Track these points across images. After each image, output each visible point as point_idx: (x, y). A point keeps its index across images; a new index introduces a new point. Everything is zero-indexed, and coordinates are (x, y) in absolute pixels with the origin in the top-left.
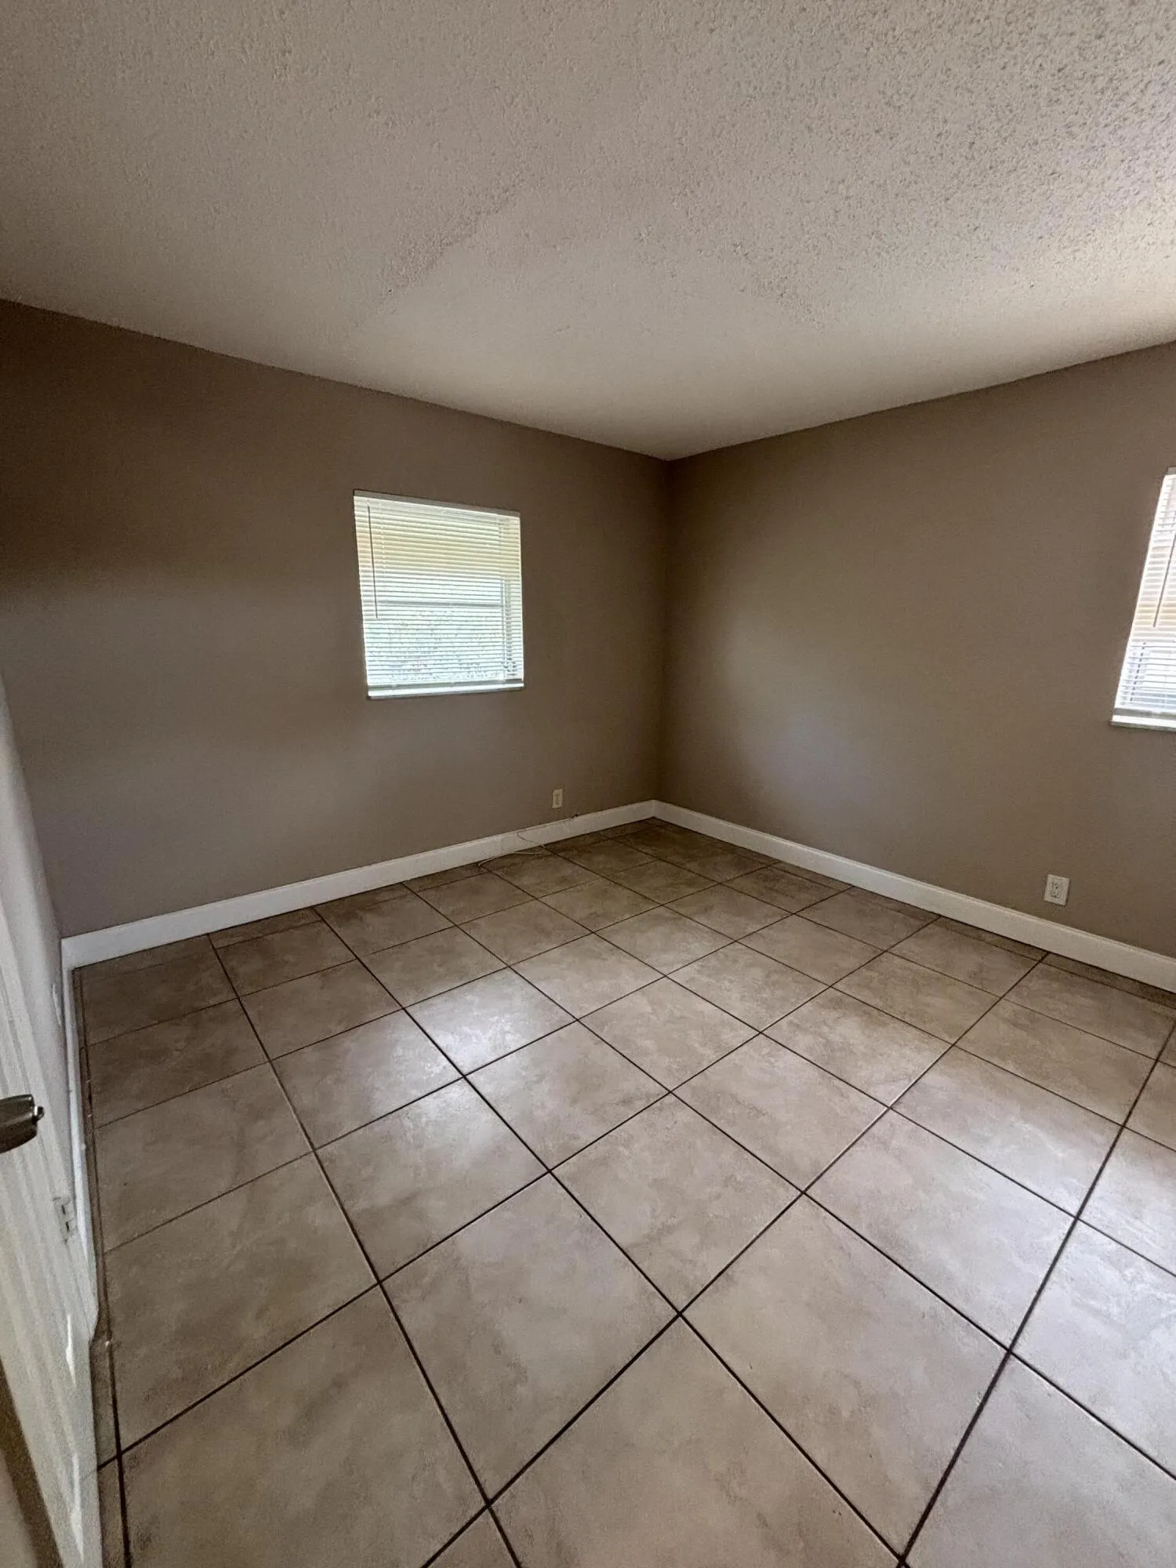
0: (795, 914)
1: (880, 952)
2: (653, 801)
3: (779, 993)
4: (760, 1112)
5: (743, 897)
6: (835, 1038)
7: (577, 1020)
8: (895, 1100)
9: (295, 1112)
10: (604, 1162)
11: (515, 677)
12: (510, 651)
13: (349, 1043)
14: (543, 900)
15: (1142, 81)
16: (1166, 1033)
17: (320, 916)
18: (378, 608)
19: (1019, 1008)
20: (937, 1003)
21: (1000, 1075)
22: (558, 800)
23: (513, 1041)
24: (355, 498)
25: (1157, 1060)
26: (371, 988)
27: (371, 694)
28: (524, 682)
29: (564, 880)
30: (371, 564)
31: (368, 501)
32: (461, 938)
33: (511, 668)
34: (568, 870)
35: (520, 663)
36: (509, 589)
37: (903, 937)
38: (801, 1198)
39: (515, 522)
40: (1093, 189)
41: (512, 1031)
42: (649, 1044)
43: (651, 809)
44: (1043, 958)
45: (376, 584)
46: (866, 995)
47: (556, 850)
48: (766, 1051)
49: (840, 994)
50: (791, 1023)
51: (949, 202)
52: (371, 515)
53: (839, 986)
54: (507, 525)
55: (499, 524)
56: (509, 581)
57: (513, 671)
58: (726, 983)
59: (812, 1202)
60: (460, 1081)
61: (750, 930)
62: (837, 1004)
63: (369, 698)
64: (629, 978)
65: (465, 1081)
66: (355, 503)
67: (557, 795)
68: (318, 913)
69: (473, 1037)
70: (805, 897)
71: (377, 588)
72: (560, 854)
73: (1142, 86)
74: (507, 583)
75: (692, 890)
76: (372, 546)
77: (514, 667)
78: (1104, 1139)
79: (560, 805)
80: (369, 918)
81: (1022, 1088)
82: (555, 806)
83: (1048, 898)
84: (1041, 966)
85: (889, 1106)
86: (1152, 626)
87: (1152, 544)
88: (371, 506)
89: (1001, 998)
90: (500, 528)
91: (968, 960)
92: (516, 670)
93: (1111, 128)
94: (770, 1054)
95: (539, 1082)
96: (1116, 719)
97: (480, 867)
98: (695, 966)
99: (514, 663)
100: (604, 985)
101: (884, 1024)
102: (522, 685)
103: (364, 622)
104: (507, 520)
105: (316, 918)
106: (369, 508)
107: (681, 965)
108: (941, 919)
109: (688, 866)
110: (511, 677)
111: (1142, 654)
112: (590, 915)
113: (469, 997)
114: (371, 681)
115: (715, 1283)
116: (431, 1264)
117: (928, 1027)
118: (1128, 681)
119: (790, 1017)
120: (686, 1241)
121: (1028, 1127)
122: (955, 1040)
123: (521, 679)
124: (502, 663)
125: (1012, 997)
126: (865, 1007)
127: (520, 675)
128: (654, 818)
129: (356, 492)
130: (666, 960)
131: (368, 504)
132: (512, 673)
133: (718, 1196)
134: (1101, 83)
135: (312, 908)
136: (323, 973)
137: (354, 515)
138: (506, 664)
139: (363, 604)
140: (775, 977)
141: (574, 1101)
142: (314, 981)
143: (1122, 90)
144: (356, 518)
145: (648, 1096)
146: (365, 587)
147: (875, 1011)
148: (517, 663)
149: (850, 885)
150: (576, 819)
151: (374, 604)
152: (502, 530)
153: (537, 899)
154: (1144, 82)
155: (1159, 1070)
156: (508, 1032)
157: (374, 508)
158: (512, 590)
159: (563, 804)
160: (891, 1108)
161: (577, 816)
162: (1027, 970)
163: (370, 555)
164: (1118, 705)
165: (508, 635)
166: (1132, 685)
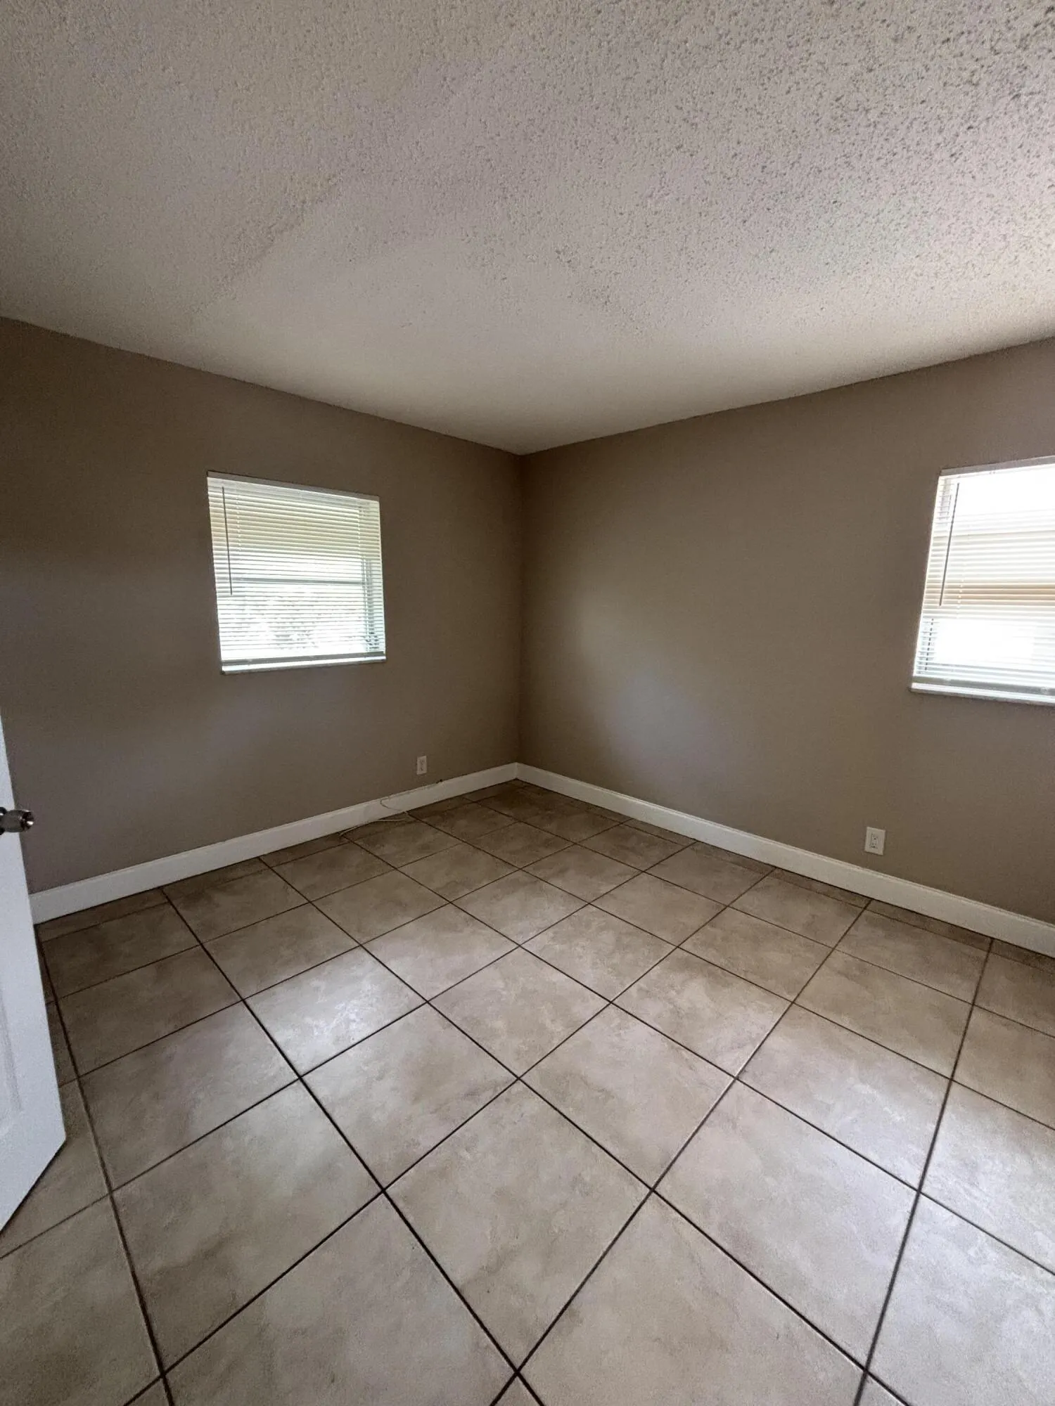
0: (644, 872)
1: (723, 907)
2: (516, 764)
3: (630, 956)
4: (608, 1094)
5: (597, 856)
6: (683, 1003)
7: (428, 1002)
8: (741, 1068)
9: (97, 1143)
10: (443, 1173)
11: (377, 650)
12: (372, 625)
13: (176, 1047)
14: (402, 869)
15: (908, 118)
16: (977, 975)
17: (167, 897)
18: (233, 585)
19: (851, 959)
20: (775, 957)
21: (835, 1031)
22: (422, 767)
23: (359, 1030)
24: (209, 479)
25: (973, 1004)
26: (212, 978)
27: (225, 669)
28: (386, 655)
29: (424, 847)
30: (225, 543)
31: (223, 482)
32: (313, 916)
33: (373, 642)
34: (429, 836)
35: (381, 637)
36: (371, 567)
37: (743, 891)
38: (650, 1197)
39: (374, 506)
40: (869, 219)
41: (358, 1020)
42: (500, 1024)
43: (513, 771)
44: (868, 905)
45: (231, 562)
46: (710, 955)
47: (417, 815)
48: (617, 1021)
49: (685, 953)
50: (640, 989)
51: (747, 224)
52: (226, 495)
53: (685, 946)
54: (368, 508)
55: (360, 507)
56: (370, 560)
57: (375, 644)
58: (579, 949)
59: (662, 1201)
60: (295, 1084)
61: (604, 890)
62: (685, 966)
63: (223, 673)
64: (482, 949)
65: (301, 1085)
66: (209, 484)
67: (422, 762)
68: (165, 894)
69: (315, 1030)
70: (655, 854)
71: (232, 566)
72: (425, 820)
73: (907, 123)
74: (369, 562)
75: (548, 852)
76: (226, 525)
77: (376, 640)
78: (936, 1097)
79: (425, 772)
80: (220, 898)
81: (858, 1044)
82: (419, 772)
83: (868, 848)
84: (866, 913)
85: (735, 1076)
86: (938, 605)
87: (933, 535)
88: (225, 487)
89: (833, 949)
90: (360, 511)
91: (802, 911)
92: (378, 644)
93: (883, 161)
94: (619, 1027)
95: (380, 1078)
96: (915, 686)
97: (342, 838)
98: (550, 933)
99: (376, 637)
100: (458, 960)
101: (727, 985)
102: (384, 658)
103: (218, 599)
104: (368, 503)
105: (162, 900)
106: (223, 488)
107: (535, 933)
108: (776, 871)
109: (548, 827)
110: (373, 650)
111: (931, 630)
112: (448, 884)
113: (315, 983)
114: (225, 655)
115: (556, 1325)
116: (231, 1338)
117: (770, 984)
118: (922, 653)
119: (641, 983)
120: (526, 1270)
121: (865, 1089)
122: (794, 997)
123: (382, 652)
124: (364, 637)
125: (841, 947)
126: (711, 967)
127: (382, 647)
128: (516, 779)
129: (210, 473)
130: (519, 928)
131: (223, 485)
132: (374, 646)
133: (564, 1205)
134: (873, 116)
135: (160, 888)
136: (161, 963)
137: (208, 496)
138: (368, 638)
139: (216, 581)
140: (626, 940)
141: (417, 1099)
142: (150, 972)
143: (891, 125)
144: (210, 498)
145: (496, 1085)
146: (219, 564)
147: (720, 971)
148: (379, 637)
149: (695, 840)
150: (441, 784)
151: (228, 581)
152: (363, 513)
153: (396, 869)
154: (909, 120)
155: (977, 1016)
156: (354, 1021)
157: (227, 489)
158: (373, 569)
159: (428, 770)
160: (737, 1078)
161: (441, 781)
162: (854, 919)
163: (225, 534)
164: (915, 674)
165: (370, 610)
166: (925, 656)
